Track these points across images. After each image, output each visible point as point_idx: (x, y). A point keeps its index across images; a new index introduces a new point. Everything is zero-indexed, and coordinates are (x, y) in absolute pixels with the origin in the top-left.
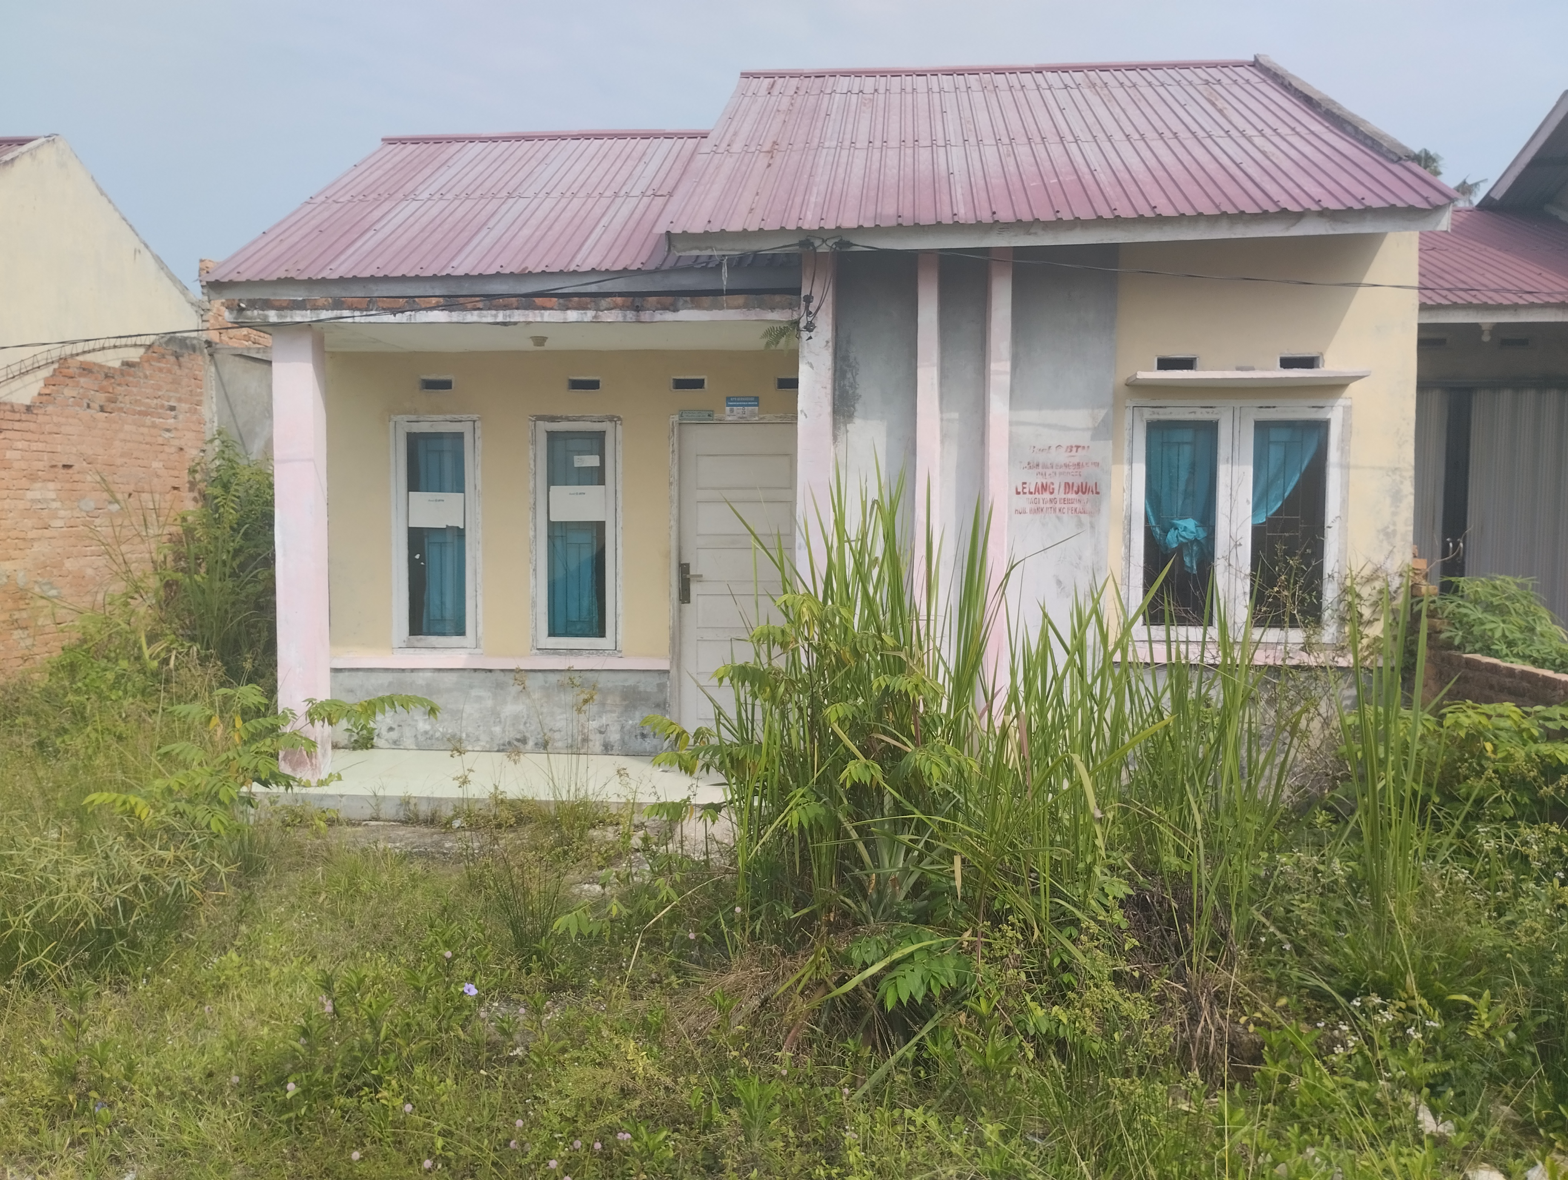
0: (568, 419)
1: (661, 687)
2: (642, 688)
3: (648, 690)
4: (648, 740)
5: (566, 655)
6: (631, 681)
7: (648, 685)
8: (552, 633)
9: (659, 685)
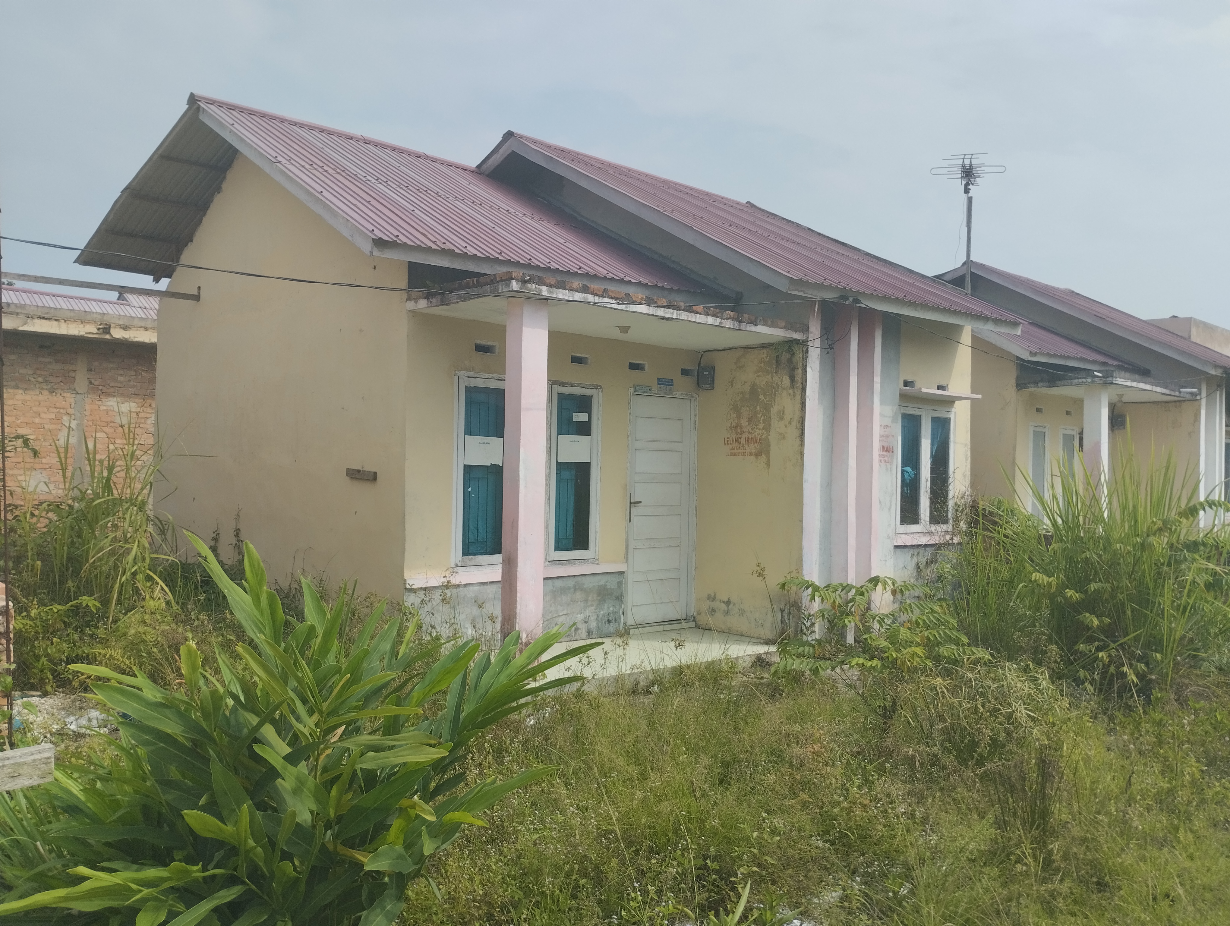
0: (572, 385)
1: (620, 584)
2: (608, 587)
3: (612, 587)
4: (611, 624)
5: (566, 564)
6: (603, 580)
7: (611, 583)
8: (558, 548)
9: (618, 583)
